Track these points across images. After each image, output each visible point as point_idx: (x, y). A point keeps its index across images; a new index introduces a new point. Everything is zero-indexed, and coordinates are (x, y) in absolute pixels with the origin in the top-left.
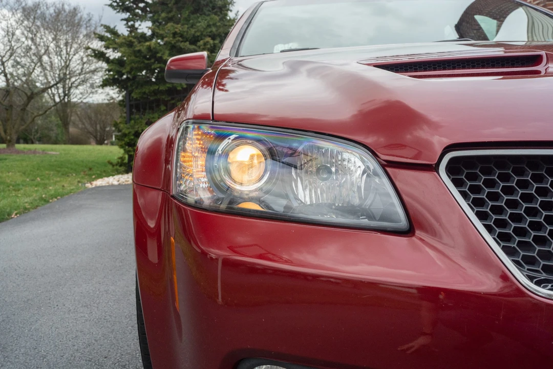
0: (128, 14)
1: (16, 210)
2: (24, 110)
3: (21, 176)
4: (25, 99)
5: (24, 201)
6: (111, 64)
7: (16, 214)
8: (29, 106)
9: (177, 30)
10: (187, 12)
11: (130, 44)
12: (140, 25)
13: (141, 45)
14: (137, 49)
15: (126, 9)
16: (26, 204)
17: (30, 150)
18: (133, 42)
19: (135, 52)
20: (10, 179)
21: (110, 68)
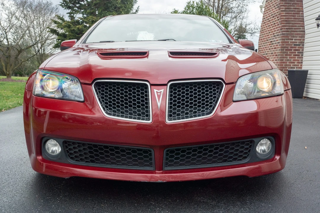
0: (70, 10)
1: (5, 108)
2: (16, 58)
3: (11, 92)
4: (17, 52)
5: (9, 103)
6: (59, 36)
7: (5, 110)
8: (19, 56)
9: (94, 19)
10: (101, 10)
11: (69, 27)
12: (76, 16)
13: (75, 27)
14: (72, 29)
15: (69, 8)
16: (10, 106)
17: (19, 80)
18: (71, 25)
19: (71, 30)
20: (5, 94)
21: (59, 38)
